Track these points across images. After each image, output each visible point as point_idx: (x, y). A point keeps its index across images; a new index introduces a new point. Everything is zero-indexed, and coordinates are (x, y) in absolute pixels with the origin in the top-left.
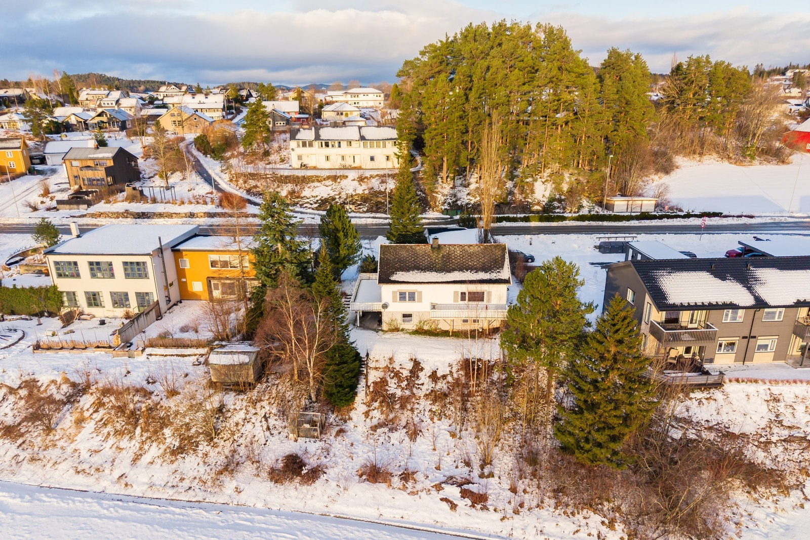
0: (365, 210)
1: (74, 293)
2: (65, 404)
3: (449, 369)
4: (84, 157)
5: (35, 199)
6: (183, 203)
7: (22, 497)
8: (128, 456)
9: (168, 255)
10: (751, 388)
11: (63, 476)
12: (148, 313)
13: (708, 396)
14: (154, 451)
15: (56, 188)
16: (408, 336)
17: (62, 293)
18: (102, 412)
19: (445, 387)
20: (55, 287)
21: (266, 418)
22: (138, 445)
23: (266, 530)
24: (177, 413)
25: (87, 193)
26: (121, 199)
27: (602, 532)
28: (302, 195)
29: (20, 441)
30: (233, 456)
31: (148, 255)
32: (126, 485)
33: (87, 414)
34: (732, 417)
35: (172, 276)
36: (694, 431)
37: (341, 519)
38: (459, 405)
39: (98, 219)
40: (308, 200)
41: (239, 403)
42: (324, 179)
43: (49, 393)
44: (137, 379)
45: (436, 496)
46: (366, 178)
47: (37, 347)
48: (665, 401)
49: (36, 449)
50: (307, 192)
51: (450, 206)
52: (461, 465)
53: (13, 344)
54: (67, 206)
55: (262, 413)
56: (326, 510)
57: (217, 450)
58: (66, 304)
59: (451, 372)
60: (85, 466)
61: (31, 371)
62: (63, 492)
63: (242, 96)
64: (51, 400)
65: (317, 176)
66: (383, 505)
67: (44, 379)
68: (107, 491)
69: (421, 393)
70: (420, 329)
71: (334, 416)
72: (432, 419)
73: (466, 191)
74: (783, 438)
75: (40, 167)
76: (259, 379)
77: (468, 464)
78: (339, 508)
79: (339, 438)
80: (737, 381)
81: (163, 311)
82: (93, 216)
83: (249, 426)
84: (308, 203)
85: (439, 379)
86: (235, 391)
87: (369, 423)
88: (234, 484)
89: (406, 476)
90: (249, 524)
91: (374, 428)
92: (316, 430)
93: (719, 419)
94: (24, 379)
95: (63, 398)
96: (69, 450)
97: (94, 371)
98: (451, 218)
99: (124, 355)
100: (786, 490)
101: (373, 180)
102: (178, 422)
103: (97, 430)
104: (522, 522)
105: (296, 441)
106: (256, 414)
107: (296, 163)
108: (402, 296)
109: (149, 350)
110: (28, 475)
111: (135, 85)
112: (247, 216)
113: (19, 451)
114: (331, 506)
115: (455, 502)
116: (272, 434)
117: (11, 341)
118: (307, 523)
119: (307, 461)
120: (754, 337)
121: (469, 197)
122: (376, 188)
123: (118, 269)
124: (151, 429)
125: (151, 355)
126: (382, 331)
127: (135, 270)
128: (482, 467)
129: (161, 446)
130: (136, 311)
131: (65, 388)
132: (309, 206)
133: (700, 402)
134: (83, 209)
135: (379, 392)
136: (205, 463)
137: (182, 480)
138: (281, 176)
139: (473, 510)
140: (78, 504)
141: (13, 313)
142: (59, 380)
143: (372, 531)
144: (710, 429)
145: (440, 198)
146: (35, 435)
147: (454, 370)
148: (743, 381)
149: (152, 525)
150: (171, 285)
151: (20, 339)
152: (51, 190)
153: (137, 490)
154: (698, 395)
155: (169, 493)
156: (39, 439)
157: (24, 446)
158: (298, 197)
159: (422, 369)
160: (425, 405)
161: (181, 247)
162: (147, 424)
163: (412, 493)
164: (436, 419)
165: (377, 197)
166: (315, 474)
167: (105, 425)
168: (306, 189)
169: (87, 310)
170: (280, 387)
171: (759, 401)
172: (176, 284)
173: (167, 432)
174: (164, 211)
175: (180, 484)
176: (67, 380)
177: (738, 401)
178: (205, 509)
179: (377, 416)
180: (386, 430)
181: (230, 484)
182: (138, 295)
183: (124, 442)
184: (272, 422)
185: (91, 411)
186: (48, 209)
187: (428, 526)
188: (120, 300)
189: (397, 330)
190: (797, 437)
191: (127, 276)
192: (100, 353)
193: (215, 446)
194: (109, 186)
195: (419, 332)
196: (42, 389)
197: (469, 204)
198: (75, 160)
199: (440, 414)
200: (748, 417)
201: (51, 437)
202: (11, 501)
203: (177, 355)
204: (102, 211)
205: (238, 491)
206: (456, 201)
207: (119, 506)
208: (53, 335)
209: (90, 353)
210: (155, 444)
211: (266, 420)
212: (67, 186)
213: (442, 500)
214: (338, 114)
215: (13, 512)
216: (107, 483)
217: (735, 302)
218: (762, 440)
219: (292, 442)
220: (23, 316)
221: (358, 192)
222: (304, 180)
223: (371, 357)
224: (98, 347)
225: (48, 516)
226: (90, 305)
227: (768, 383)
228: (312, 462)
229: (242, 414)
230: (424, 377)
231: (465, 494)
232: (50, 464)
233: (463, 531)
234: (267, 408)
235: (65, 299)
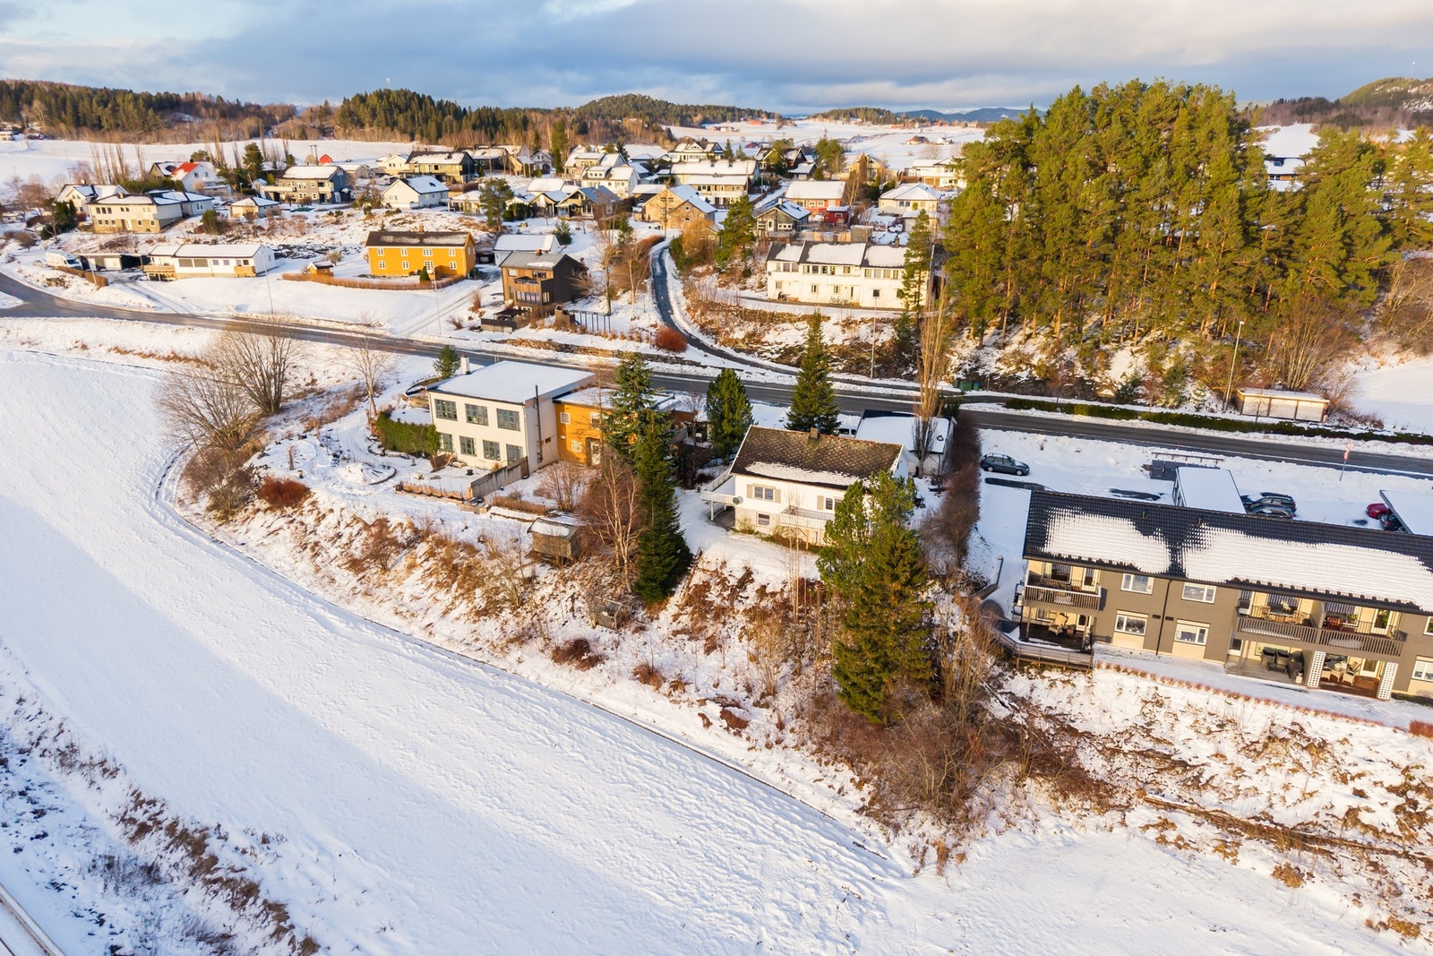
0: (841, 368)
1: (450, 436)
2: (404, 548)
3: (781, 586)
4: (522, 265)
5: (463, 313)
6: (614, 337)
7: (348, 624)
8: (441, 607)
9: (547, 408)
10: (1130, 682)
11: (384, 614)
12: (512, 469)
13: (1066, 678)
14: (463, 607)
15: (491, 300)
16: (759, 541)
17: (439, 434)
18: (432, 561)
19: (770, 606)
20: (433, 427)
21: (573, 599)
22: (451, 600)
23: (525, 700)
24: (491, 575)
25: (520, 312)
26: (547, 324)
27: (845, 788)
28: (763, 340)
29: (361, 575)
30: (529, 629)
31: (521, 404)
32: (430, 633)
33: (418, 561)
34: (1087, 710)
35: (549, 430)
36: (1026, 715)
37: (598, 708)
38: (776, 629)
39: (519, 348)
40: (769, 348)
41: (550, 577)
42: (799, 320)
43: (394, 535)
44: (470, 536)
45: (697, 709)
46: (855, 322)
47: (400, 488)
48: (1011, 674)
49: (371, 585)
50: (770, 337)
51: (967, 376)
52: (740, 687)
53: (382, 482)
54: (491, 327)
55: (570, 592)
56: (589, 697)
57: (517, 620)
58: (442, 447)
59: (782, 590)
60: (403, 609)
61: (386, 511)
62: (379, 627)
63: (788, 161)
64: (394, 542)
65: (790, 315)
66: (641, 705)
67: (394, 521)
68: (414, 636)
69: (739, 607)
70: (777, 535)
71: (643, 613)
72: (740, 637)
73: (998, 354)
74: (1138, 750)
75: (486, 268)
76: (577, 558)
77: (749, 689)
78: (600, 699)
79: (637, 634)
80: (1118, 669)
81: (530, 470)
82: (514, 342)
83: (554, 603)
84: (768, 351)
85: (767, 595)
86: (552, 565)
87: (675, 626)
88: (519, 654)
89: (679, 684)
90: (514, 691)
91: (676, 633)
92: (613, 620)
93: (1067, 709)
94: (378, 517)
95: (405, 541)
96: (396, 592)
97: (438, 521)
98: (962, 393)
99: (471, 510)
100: (1103, 807)
101: (863, 327)
102: (490, 584)
103: (423, 579)
104: (767, 757)
105: (594, 628)
106: (564, 592)
107: (772, 292)
108: (758, 493)
109: (494, 509)
110: (359, 606)
111: (689, 113)
112: (683, 362)
113: (357, 584)
114: (594, 694)
115: (711, 720)
116: (574, 616)
117: (381, 478)
118: (565, 704)
119: (592, 648)
120: (1172, 619)
121: (999, 364)
122: (863, 340)
123: (493, 417)
124: (466, 586)
125: (494, 514)
126: (735, 530)
127: (508, 420)
128: (763, 696)
129: (470, 604)
130: (505, 464)
131: (408, 532)
132: (769, 355)
133: (1053, 684)
134: (507, 333)
135: (698, 597)
136: (502, 629)
137: (477, 640)
138: (746, 310)
139: (726, 732)
140: (387, 640)
141: (394, 449)
142: (405, 524)
143: (618, 725)
144: (1048, 717)
145: (955, 361)
146: (373, 571)
147: (786, 589)
148: (1125, 671)
149: (435, 671)
150: (548, 440)
151: (390, 478)
152: (482, 303)
153: (437, 640)
154: (1055, 674)
155: (461, 649)
156: (376, 576)
157: (363, 580)
158: (757, 342)
159: (752, 581)
160: (741, 620)
161: (562, 399)
162: (464, 581)
163: (674, 702)
164: (745, 637)
165: (860, 351)
166: (594, 661)
167: (431, 575)
168: (772, 331)
169: (461, 457)
170: (598, 570)
171: (1133, 699)
172: (554, 440)
173: (478, 592)
174: (591, 346)
175: (474, 644)
176: (411, 525)
177: (1103, 692)
178: (484, 670)
179: (685, 620)
180: (686, 637)
181: (515, 652)
182: (509, 448)
183: (441, 595)
184: (578, 604)
185: (423, 559)
186: (472, 328)
187: (675, 736)
188: (491, 449)
189: (750, 532)
190: (1158, 753)
191: (500, 426)
192: (453, 503)
193: (517, 615)
194: (544, 304)
195: (776, 539)
196: (391, 529)
197: (997, 375)
198: (513, 268)
199: (752, 634)
200: (1107, 715)
201: (385, 577)
202: (339, 624)
203: (519, 519)
204: (524, 338)
205: (520, 661)
206: (977, 368)
207: (417, 649)
208: (420, 478)
209: (444, 503)
210: (465, 602)
211: (573, 601)
212: (501, 298)
213: (700, 715)
214: (902, 204)
215: (338, 634)
216: (415, 629)
217: (1138, 565)
218: (1110, 745)
219: (590, 628)
220: (403, 454)
221: (835, 342)
222: (772, 319)
223: (704, 556)
224: (452, 498)
225: (360, 643)
226: (464, 451)
227: (1159, 680)
228: (598, 650)
229: (549, 590)
230: (751, 590)
231: (725, 715)
232: (377, 601)
233: (704, 749)
234: (578, 588)
235: (442, 441)
